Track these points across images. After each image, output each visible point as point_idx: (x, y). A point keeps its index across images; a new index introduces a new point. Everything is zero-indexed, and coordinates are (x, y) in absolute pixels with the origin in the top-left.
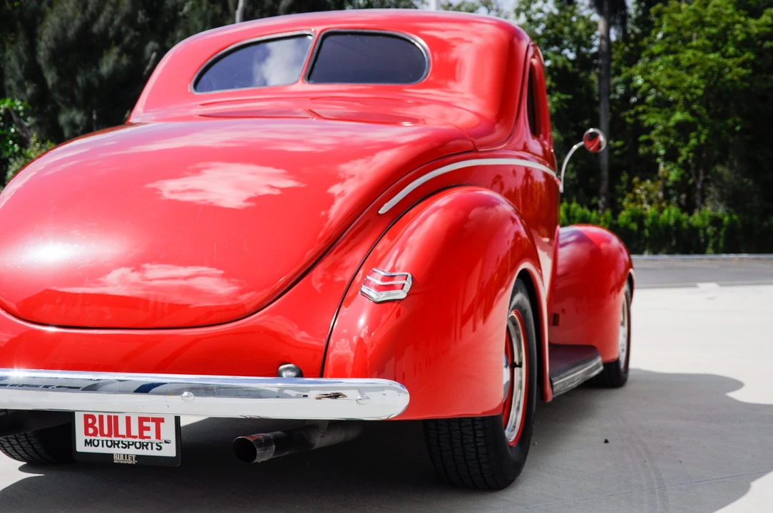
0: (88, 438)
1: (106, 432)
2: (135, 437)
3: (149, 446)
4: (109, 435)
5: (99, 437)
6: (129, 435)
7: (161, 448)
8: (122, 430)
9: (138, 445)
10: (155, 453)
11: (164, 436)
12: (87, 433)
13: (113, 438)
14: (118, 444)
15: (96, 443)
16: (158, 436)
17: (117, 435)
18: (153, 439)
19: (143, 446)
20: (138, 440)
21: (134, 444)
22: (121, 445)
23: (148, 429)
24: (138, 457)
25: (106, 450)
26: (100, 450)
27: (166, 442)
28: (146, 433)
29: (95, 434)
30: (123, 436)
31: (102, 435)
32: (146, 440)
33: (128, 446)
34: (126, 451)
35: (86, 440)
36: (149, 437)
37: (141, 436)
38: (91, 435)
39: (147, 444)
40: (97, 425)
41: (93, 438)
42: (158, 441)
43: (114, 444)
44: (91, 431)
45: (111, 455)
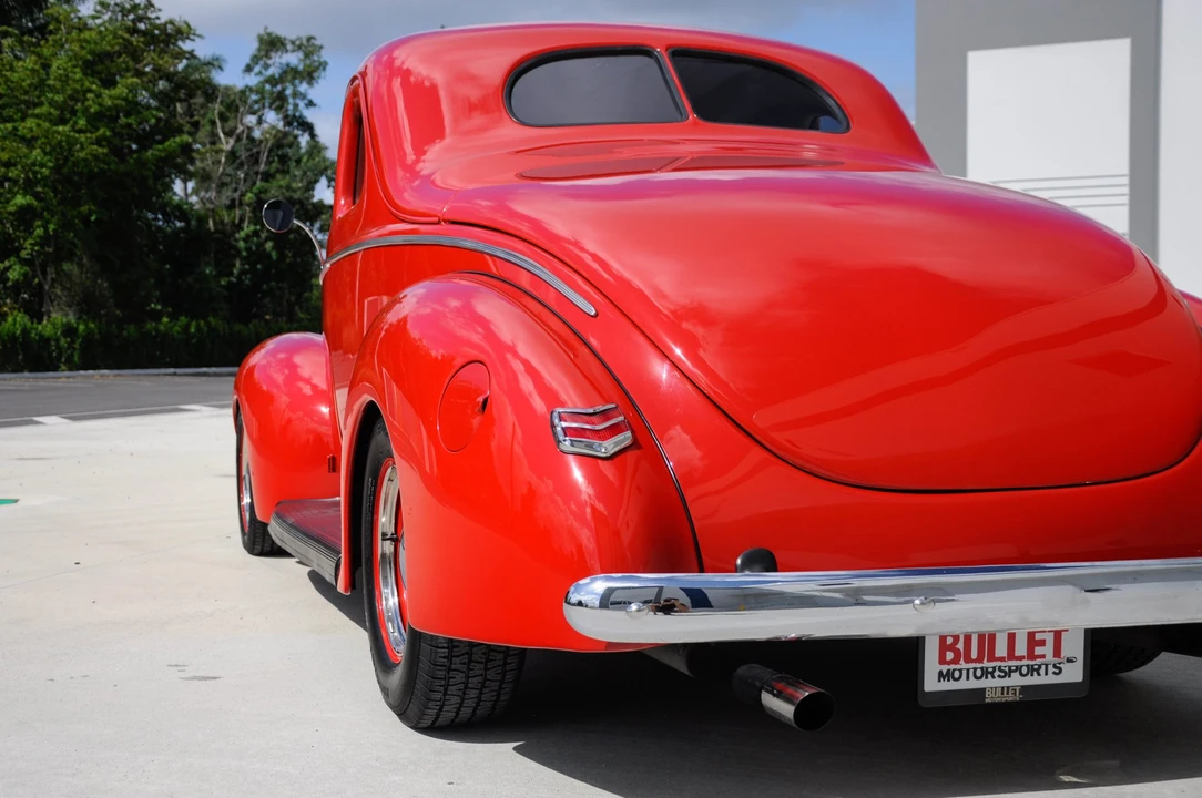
0: (945, 668)
1: (974, 655)
2: (1021, 658)
3: (1042, 671)
4: (979, 660)
5: (963, 665)
6: (1011, 655)
7: (1060, 670)
8: (1001, 650)
9: (1024, 670)
10: (1051, 679)
11: (1065, 653)
12: (942, 661)
13: (986, 664)
14: (992, 673)
15: (957, 674)
16: (1057, 653)
17: (992, 658)
18: (1050, 657)
19: (1032, 670)
20: (1025, 662)
21: (1019, 669)
22: (997, 673)
23: (1042, 643)
24: (1024, 689)
25: (973, 684)
26: (963, 685)
27: (1069, 660)
28: (1038, 650)
29: (955, 661)
30: (1002, 659)
31: (968, 660)
32: (1038, 661)
33: (1008, 674)
34: (1006, 682)
35: (940, 673)
36: (1043, 656)
37: (1031, 655)
38: (949, 663)
39: (1040, 666)
40: (960, 646)
41: (952, 667)
42: (1057, 660)
43: (986, 673)
44: (950, 656)
45: (982, 691)
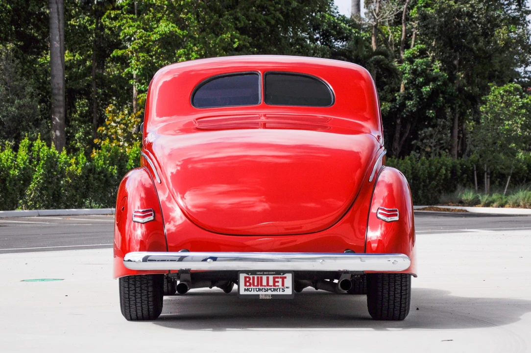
0: (246, 288)
1: (256, 284)
2: (271, 286)
3: (278, 290)
4: (258, 285)
5: (252, 287)
6: (268, 285)
7: (284, 291)
8: (264, 283)
9: (272, 290)
10: (281, 293)
11: (286, 285)
12: (245, 285)
13: (259, 287)
14: (262, 290)
15: (250, 290)
16: (283, 285)
17: (261, 285)
18: (281, 286)
19: (275, 290)
20: (272, 287)
21: (270, 289)
22: (263, 290)
23: (278, 282)
24: (272, 295)
25: (256, 293)
26: (252, 293)
27: (287, 288)
28: (277, 284)
29: (250, 285)
30: (265, 286)
31: (254, 285)
32: (277, 287)
33: (267, 290)
34: (266, 293)
35: (245, 289)
36: (278, 286)
37: (274, 285)
38: (248, 286)
39: (277, 289)
40: (251, 281)
41: (249, 287)
42: (283, 287)
43: (260, 290)
44: (248, 284)
45: (258, 295)
